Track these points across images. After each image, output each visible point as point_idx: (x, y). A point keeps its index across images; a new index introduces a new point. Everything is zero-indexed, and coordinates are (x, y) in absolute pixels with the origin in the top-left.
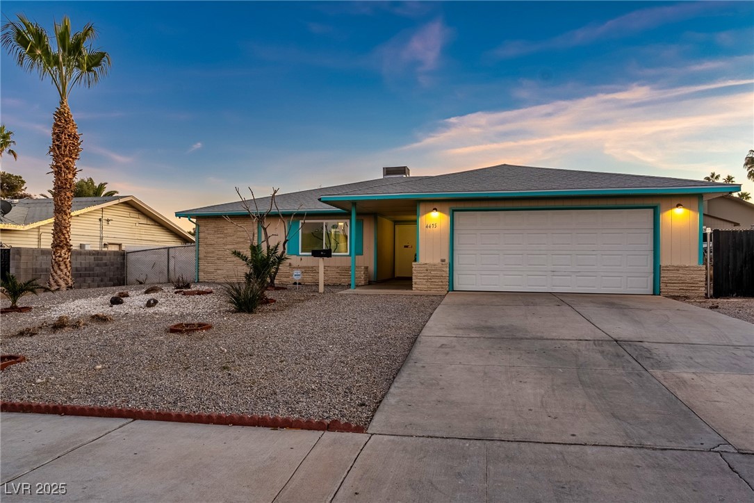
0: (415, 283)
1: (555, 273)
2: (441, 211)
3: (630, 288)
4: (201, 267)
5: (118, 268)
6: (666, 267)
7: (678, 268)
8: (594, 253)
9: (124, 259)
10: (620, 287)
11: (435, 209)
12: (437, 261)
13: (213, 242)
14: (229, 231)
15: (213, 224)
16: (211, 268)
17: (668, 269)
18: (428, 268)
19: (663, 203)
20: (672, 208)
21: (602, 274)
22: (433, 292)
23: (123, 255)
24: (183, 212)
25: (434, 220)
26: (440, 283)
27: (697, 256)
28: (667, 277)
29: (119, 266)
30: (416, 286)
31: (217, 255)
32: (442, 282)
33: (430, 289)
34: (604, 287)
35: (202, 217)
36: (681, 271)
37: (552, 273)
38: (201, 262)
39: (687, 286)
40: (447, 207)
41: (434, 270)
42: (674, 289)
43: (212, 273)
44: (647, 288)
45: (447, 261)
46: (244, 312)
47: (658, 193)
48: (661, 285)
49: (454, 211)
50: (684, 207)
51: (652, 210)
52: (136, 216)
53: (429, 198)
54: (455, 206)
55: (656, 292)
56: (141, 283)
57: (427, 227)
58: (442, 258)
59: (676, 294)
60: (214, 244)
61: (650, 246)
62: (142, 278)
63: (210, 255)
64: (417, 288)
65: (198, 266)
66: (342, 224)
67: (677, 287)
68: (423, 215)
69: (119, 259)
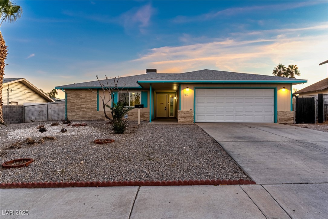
0: (180, 120)
1: (237, 115)
2: (190, 88)
3: (266, 120)
4: (68, 113)
5: (20, 114)
6: (280, 112)
7: (284, 112)
8: (252, 106)
9: (23, 110)
10: (262, 120)
11: (187, 87)
12: (189, 110)
13: (74, 101)
14: (83, 96)
15: (74, 93)
16: (73, 114)
17: (280, 113)
18: (185, 113)
19: (278, 87)
20: (281, 88)
21: (255, 115)
22: (187, 123)
23: (23, 107)
24: (59, 87)
25: (187, 92)
26: (190, 119)
27: (290, 107)
28: (280, 116)
29: (21, 113)
30: (180, 121)
31: (77, 107)
32: (191, 119)
33: (186, 122)
34: (256, 120)
35: (68, 90)
36: (285, 114)
37: (236, 115)
38: (68, 111)
39: (287, 119)
40: (193, 86)
41: (188, 114)
42: (282, 120)
43: (74, 116)
44: (272, 120)
45: (193, 110)
46: (119, 133)
47: (278, 82)
48: (278, 119)
49: (196, 88)
50: (286, 88)
51: (274, 89)
52: (25, 88)
53: (186, 82)
54: (196, 86)
55: (276, 122)
56: (32, 121)
57: (184, 95)
58: (191, 108)
59: (283, 123)
60: (75, 102)
61: (273, 103)
62: (33, 119)
63: (73, 107)
64: (180, 122)
65: (67, 113)
66: (134, 93)
67: (284, 120)
68: (182, 90)
69: (21, 110)
